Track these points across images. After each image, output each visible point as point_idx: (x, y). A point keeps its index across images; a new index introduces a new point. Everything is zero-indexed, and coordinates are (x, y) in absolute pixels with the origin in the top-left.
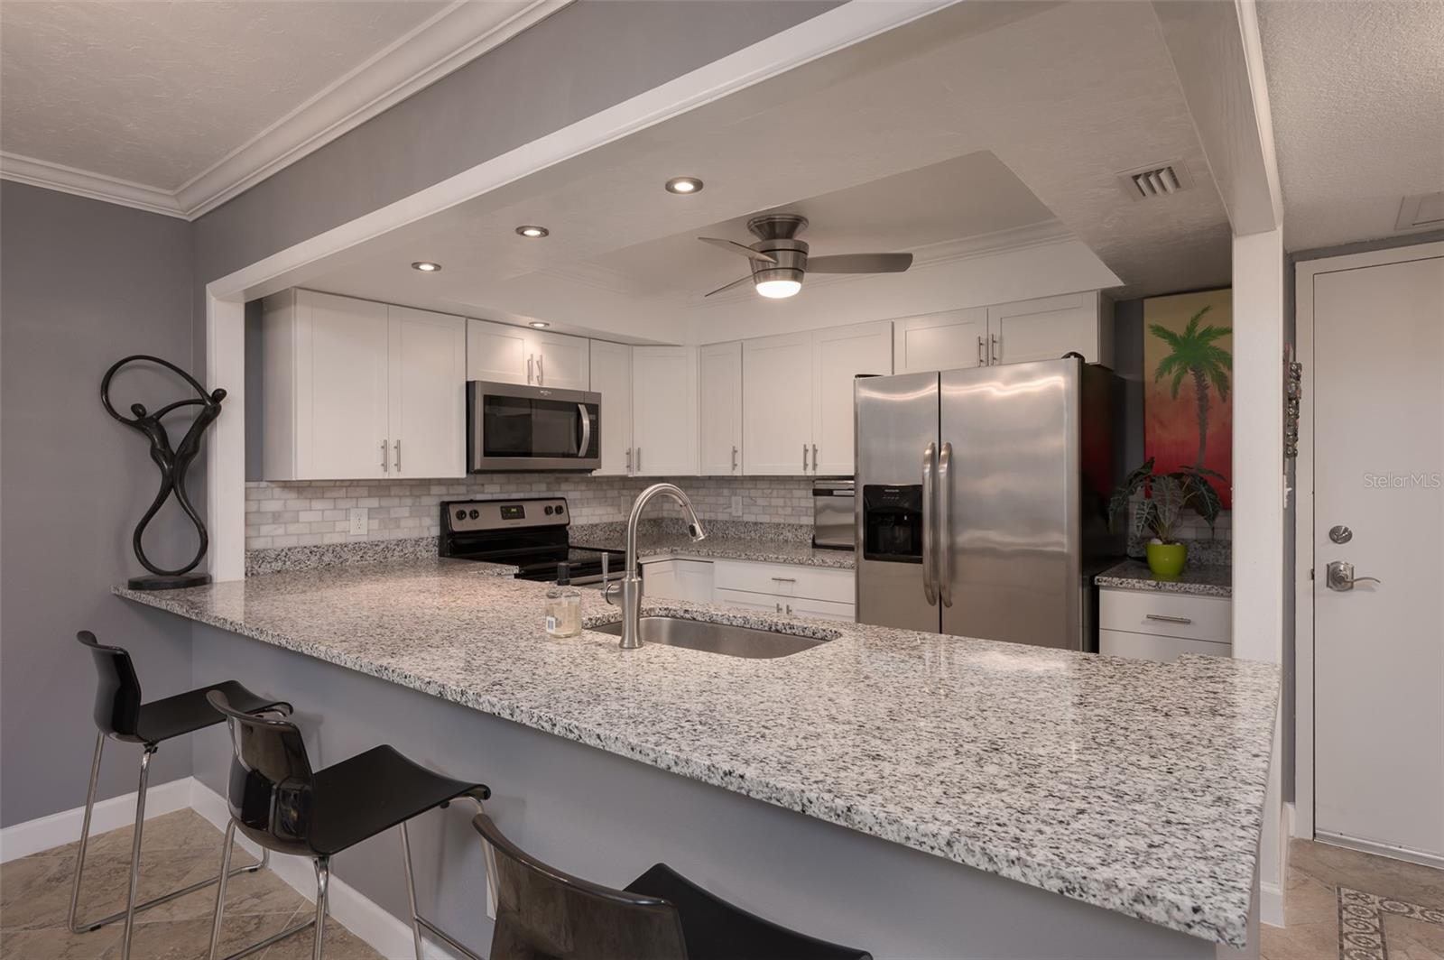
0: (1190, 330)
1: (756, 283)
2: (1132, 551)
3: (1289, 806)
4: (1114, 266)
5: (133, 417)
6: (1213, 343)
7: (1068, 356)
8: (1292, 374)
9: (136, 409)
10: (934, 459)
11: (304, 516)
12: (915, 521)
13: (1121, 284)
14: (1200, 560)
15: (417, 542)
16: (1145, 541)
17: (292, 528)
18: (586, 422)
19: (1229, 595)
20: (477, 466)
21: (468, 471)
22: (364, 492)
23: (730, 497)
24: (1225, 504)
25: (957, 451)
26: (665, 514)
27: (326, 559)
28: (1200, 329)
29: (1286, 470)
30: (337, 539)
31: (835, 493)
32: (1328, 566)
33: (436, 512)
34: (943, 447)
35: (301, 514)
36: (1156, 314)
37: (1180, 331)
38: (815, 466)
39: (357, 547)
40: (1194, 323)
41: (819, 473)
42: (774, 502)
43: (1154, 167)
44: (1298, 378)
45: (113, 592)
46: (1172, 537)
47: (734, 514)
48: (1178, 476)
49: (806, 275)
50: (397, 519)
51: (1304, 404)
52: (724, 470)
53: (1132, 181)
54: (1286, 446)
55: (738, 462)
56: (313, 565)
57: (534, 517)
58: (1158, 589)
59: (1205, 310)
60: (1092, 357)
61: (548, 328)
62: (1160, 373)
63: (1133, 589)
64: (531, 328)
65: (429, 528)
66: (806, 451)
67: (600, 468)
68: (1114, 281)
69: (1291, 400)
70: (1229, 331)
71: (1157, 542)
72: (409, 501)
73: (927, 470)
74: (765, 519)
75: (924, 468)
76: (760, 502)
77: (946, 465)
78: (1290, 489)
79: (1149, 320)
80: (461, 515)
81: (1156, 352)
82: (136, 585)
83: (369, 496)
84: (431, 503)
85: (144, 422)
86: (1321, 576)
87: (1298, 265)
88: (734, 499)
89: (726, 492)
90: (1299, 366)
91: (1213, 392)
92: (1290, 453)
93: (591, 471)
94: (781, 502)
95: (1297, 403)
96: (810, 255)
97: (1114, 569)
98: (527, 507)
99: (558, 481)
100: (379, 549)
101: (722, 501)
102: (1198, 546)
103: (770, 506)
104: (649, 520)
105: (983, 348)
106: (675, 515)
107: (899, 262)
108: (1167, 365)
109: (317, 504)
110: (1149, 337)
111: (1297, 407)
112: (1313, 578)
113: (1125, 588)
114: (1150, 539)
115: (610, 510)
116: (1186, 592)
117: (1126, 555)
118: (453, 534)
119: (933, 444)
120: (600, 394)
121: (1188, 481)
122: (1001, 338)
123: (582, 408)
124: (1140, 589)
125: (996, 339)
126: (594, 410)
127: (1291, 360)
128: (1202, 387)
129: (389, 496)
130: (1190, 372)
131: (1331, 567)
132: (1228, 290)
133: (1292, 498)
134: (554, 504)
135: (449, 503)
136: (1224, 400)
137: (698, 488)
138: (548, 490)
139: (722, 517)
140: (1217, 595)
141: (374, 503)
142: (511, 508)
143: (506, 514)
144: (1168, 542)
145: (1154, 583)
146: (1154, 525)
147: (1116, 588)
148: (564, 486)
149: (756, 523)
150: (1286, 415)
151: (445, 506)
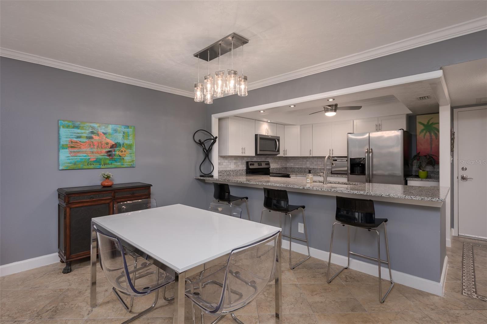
0: (428, 123)
1: (325, 112)
2: (414, 174)
3: (452, 229)
4: (410, 110)
5: (199, 142)
6: (433, 126)
7: (400, 130)
8: (452, 134)
9: (200, 141)
10: (368, 152)
11: (224, 164)
12: (363, 166)
13: (412, 113)
14: (430, 176)
15: (242, 170)
16: (418, 171)
17: (222, 166)
18: (278, 143)
19: (439, 181)
20: (258, 153)
21: (256, 154)
22: (233, 159)
23: (306, 162)
24: (438, 163)
25: (374, 151)
26: (288, 166)
27: (228, 173)
28: (430, 123)
29: (451, 154)
30: (229, 169)
31: (337, 160)
32: (461, 176)
33: (245, 164)
34: (370, 149)
35: (224, 163)
36: (419, 119)
37: (425, 123)
38: (333, 154)
39: (233, 171)
40: (429, 121)
41: (333, 156)
42: (318, 163)
43: (425, 96)
44: (454, 135)
45: (195, 178)
46: (425, 170)
47: (307, 166)
48: (426, 156)
49: (337, 111)
50: (239, 165)
51: (456, 140)
52: (307, 155)
53: (419, 98)
54: (451, 149)
55: (311, 153)
56: (226, 174)
57: (264, 166)
58: (422, 180)
59: (432, 118)
60: (405, 130)
61: (271, 122)
62: (421, 133)
63: (416, 180)
64: (267, 122)
65: (244, 167)
66: (330, 150)
67: (279, 154)
68: (410, 112)
69: (452, 139)
70: (438, 123)
71: (421, 171)
72: (240, 161)
73: (367, 155)
74: (316, 167)
75: (366, 154)
76: (315, 163)
77: (371, 154)
78: (452, 159)
79: (417, 121)
80: (251, 165)
81: (419, 128)
82: (201, 176)
83: (234, 160)
84: (244, 162)
85: (201, 143)
86: (460, 178)
87: (454, 110)
88: (307, 162)
89: (305, 161)
90: (454, 132)
91: (434, 137)
92: (452, 150)
93: (277, 155)
94: (320, 163)
95: (454, 140)
96: (338, 107)
97: (410, 177)
98: (262, 163)
99: (267, 157)
100: (236, 171)
101: (304, 163)
102: (430, 172)
103: (317, 164)
104: (285, 168)
105: (377, 127)
106: (290, 166)
107: (359, 108)
108: (422, 131)
109: (226, 161)
110: (418, 124)
111: (454, 141)
112: (458, 178)
113: (414, 180)
114: (419, 170)
115: (277, 165)
116: (428, 181)
117: (412, 175)
118: (250, 169)
119: (368, 149)
120: (279, 137)
121: (428, 157)
122: (381, 124)
123: (276, 140)
124: (417, 181)
125: (380, 125)
126: (279, 140)
127: (452, 131)
128: (431, 136)
129: (237, 160)
130: (428, 133)
131: (462, 176)
132: (438, 114)
133: (453, 160)
134: (267, 163)
135: (249, 162)
136: (436, 139)
137: (297, 160)
138: (265, 159)
139: (303, 167)
140: (436, 181)
141: (235, 161)
142: (260, 163)
143: (259, 165)
144: (423, 171)
145: (421, 179)
146: (420, 167)
147: (412, 180)
148: (268, 159)
149: (314, 168)
150: (451, 143)
151: (247, 163)
